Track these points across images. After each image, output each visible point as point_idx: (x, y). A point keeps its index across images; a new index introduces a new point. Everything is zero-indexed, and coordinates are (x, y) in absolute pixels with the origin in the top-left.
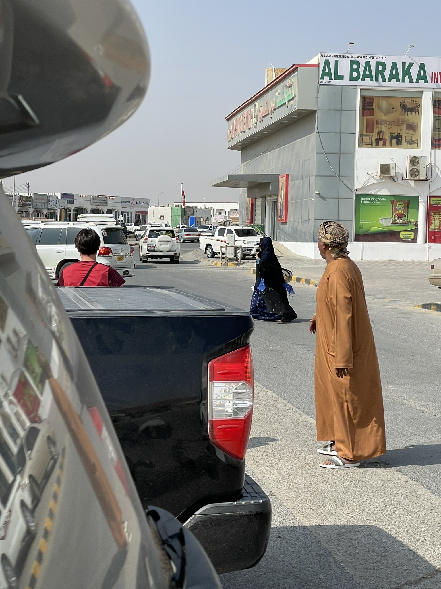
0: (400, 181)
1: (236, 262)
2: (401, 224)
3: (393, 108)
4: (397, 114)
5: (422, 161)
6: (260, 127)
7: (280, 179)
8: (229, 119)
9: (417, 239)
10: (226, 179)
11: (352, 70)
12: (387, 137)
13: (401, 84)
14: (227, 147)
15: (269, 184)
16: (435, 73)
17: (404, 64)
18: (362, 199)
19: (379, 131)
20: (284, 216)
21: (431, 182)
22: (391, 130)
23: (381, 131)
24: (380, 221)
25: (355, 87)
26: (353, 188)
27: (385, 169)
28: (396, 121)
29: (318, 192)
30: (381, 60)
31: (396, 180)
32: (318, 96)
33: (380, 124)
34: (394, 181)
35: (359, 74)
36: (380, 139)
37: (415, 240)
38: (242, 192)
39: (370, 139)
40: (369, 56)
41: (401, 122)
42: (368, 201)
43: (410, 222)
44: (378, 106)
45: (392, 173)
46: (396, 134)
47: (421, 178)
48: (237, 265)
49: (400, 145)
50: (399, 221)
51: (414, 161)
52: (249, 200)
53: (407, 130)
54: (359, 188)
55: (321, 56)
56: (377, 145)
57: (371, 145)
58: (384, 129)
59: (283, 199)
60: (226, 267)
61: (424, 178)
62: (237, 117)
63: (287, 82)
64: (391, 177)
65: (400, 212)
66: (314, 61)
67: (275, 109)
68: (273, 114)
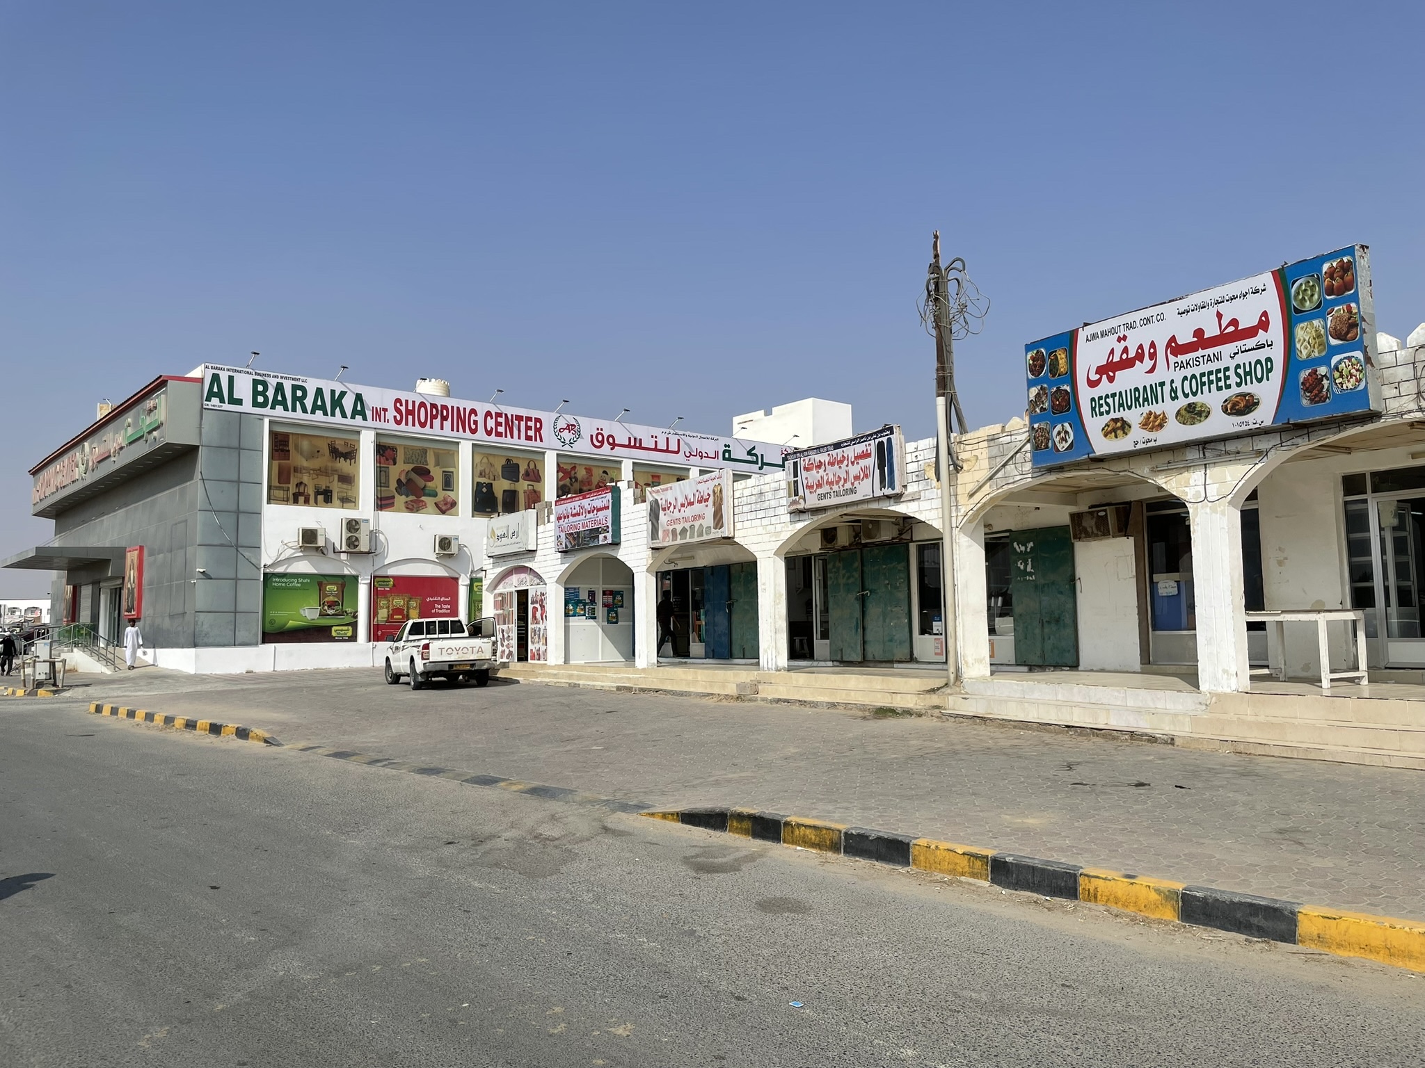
0: (331, 554)
1: (55, 688)
2: (333, 615)
3: (318, 451)
4: (324, 460)
5: (363, 526)
7: (128, 555)
8: (35, 472)
9: (356, 637)
10: (32, 554)
11: (256, 393)
12: (311, 491)
13: (329, 419)
14: (32, 512)
15: (108, 561)
16: (376, 408)
17: (333, 392)
18: (273, 580)
19: (299, 482)
20: (136, 609)
21: (376, 555)
22: (316, 482)
23: (301, 483)
24: (302, 612)
25: (261, 418)
26: (260, 565)
27: (309, 536)
28: (323, 469)
29: (202, 570)
30: (300, 383)
31: (326, 553)
32: (201, 424)
33: (300, 473)
34: (323, 553)
35: (266, 398)
36: (301, 494)
37: (353, 638)
39: (285, 492)
40: (282, 375)
41: (330, 472)
42: (283, 582)
43: (346, 612)
44: (297, 447)
45: (321, 542)
46: (324, 487)
47: (363, 550)
48: (55, 692)
49: (329, 504)
50: (330, 612)
51: (353, 525)
52: (70, 588)
53: (340, 483)
54: (269, 563)
55: (207, 367)
56: (296, 502)
57: (286, 501)
58: (306, 479)
59: (134, 582)
60: (34, 698)
61: (367, 550)
62: (51, 469)
63: (149, 403)
64: (317, 548)
65: (331, 598)
66: (196, 373)
67: (121, 448)
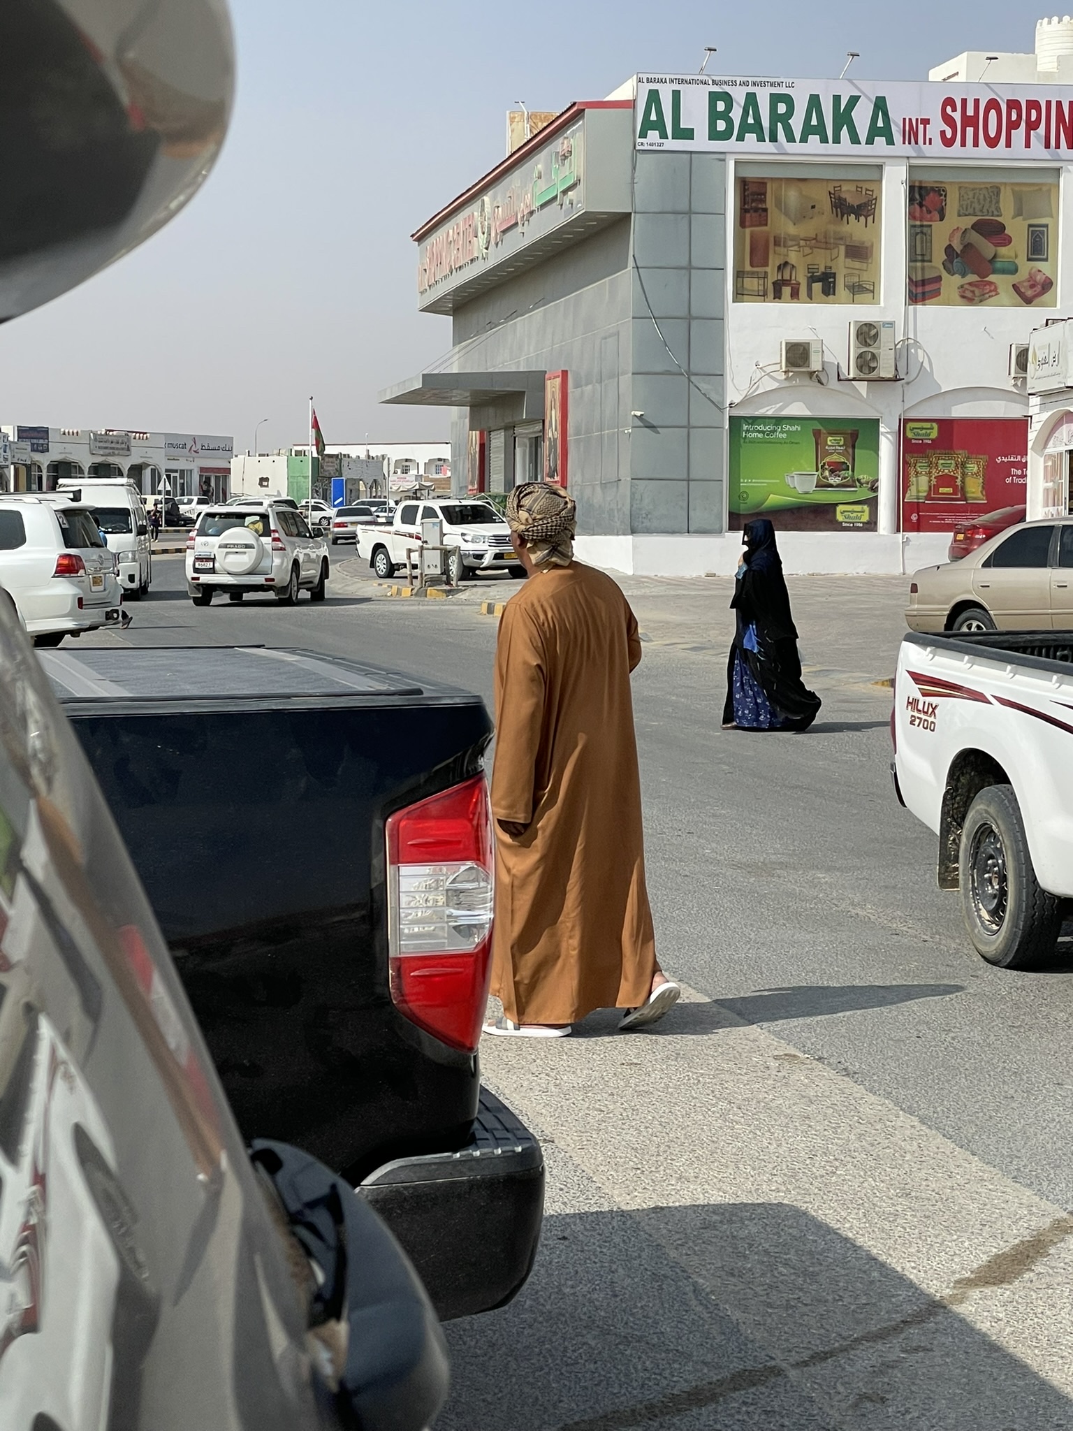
0: (833, 383)
1: (448, 588)
2: (838, 486)
3: (813, 207)
4: (823, 221)
5: (884, 334)
6: (496, 257)
7: (548, 383)
8: (421, 238)
9: (876, 523)
10: (418, 385)
11: (714, 116)
12: (801, 277)
13: (831, 148)
14: (420, 305)
15: (521, 394)
16: (910, 120)
17: (837, 99)
18: (745, 427)
19: (782, 262)
20: (560, 474)
21: (908, 383)
22: (809, 260)
23: (786, 263)
24: (789, 480)
25: (721, 157)
26: (723, 402)
27: (797, 355)
28: (820, 237)
29: (638, 413)
30: (782, 90)
31: (824, 381)
32: (633, 178)
33: (785, 246)
34: (820, 382)
35: (730, 123)
36: (784, 282)
37: (871, 525)
38: (455, 416)
39: (761, 282)
40: (755, 79)
41: (832, 241)
42: (759, 432)
43: (859, 480)
44: (778, 203)
45: (815, 365)
46: (822, 269)
47: (883, 375)
48: (448, 592)
49: (831, 297)
50: (834, 480)
51: (867, 334)
52: (475, 435)
53: (848, 260)
54: (737, 401)
55: (640, 81)
56: (778, 296)
57: (762, 296)
58: (793, 257)
59: (556, 430)
60: (422, 599)
61: (891, 376)
62: (440, 234)
63: (560, 145)
64: (811, 374)
65: (835, 458)
66: (624, 92)
67: (532, 213)
68: (526, 223)
